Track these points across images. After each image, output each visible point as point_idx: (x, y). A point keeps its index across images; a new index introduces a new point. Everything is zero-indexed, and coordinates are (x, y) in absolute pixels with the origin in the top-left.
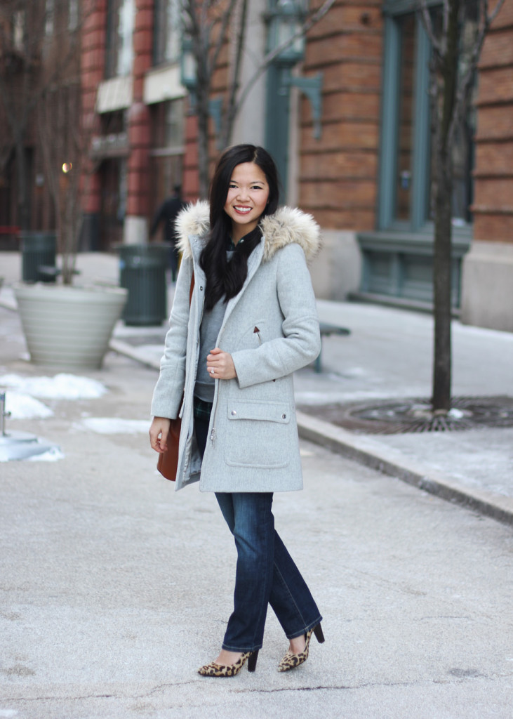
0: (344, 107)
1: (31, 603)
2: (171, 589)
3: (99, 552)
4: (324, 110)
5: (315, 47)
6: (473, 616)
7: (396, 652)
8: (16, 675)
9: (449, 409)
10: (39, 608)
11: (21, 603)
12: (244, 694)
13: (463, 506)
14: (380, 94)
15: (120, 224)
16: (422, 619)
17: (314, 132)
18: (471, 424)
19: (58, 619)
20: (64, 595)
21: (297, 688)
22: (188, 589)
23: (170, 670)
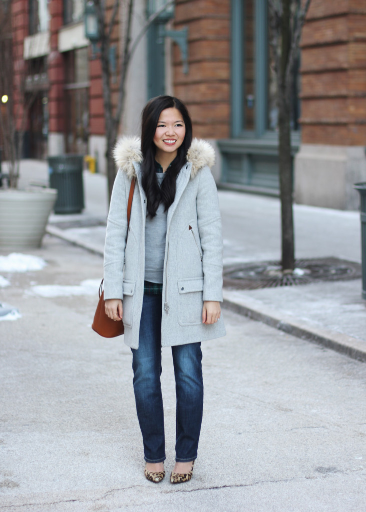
0: (204, 51)
1: (10, 431)
2: (109, 415)
3: (55, 389)
4: (190, 53)
5: (182, 8)
6: (327, 425)
7: (276, 456)
8: (6, 487)
9: (293, 268)
10: (17, 434)
11: (3, 431)
12: (171, 494)
13: (311, 341)
14: (230, 40)
15: (45, 139)
16: (292, 430)
17: (183, 69)
18: (310, 279)
19: (31, 442)
20: (33, 423)
21: (209, 487)
22: (121, 414)
23: (116, 478)
